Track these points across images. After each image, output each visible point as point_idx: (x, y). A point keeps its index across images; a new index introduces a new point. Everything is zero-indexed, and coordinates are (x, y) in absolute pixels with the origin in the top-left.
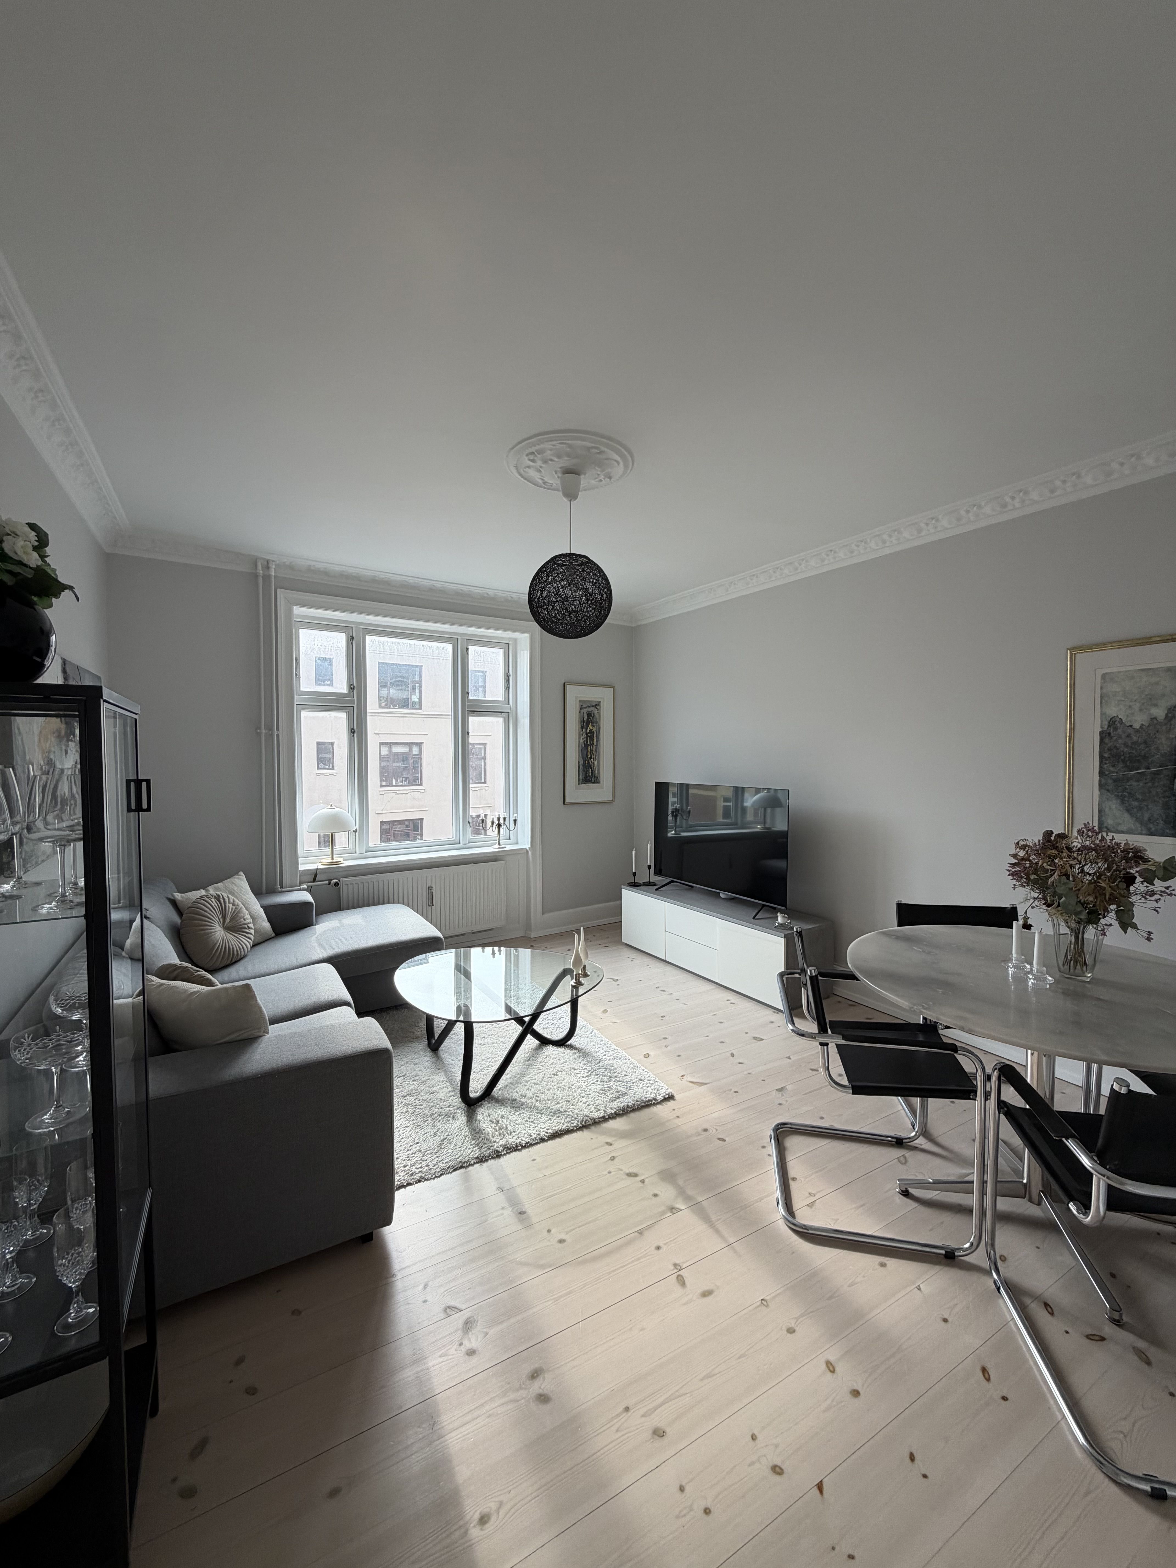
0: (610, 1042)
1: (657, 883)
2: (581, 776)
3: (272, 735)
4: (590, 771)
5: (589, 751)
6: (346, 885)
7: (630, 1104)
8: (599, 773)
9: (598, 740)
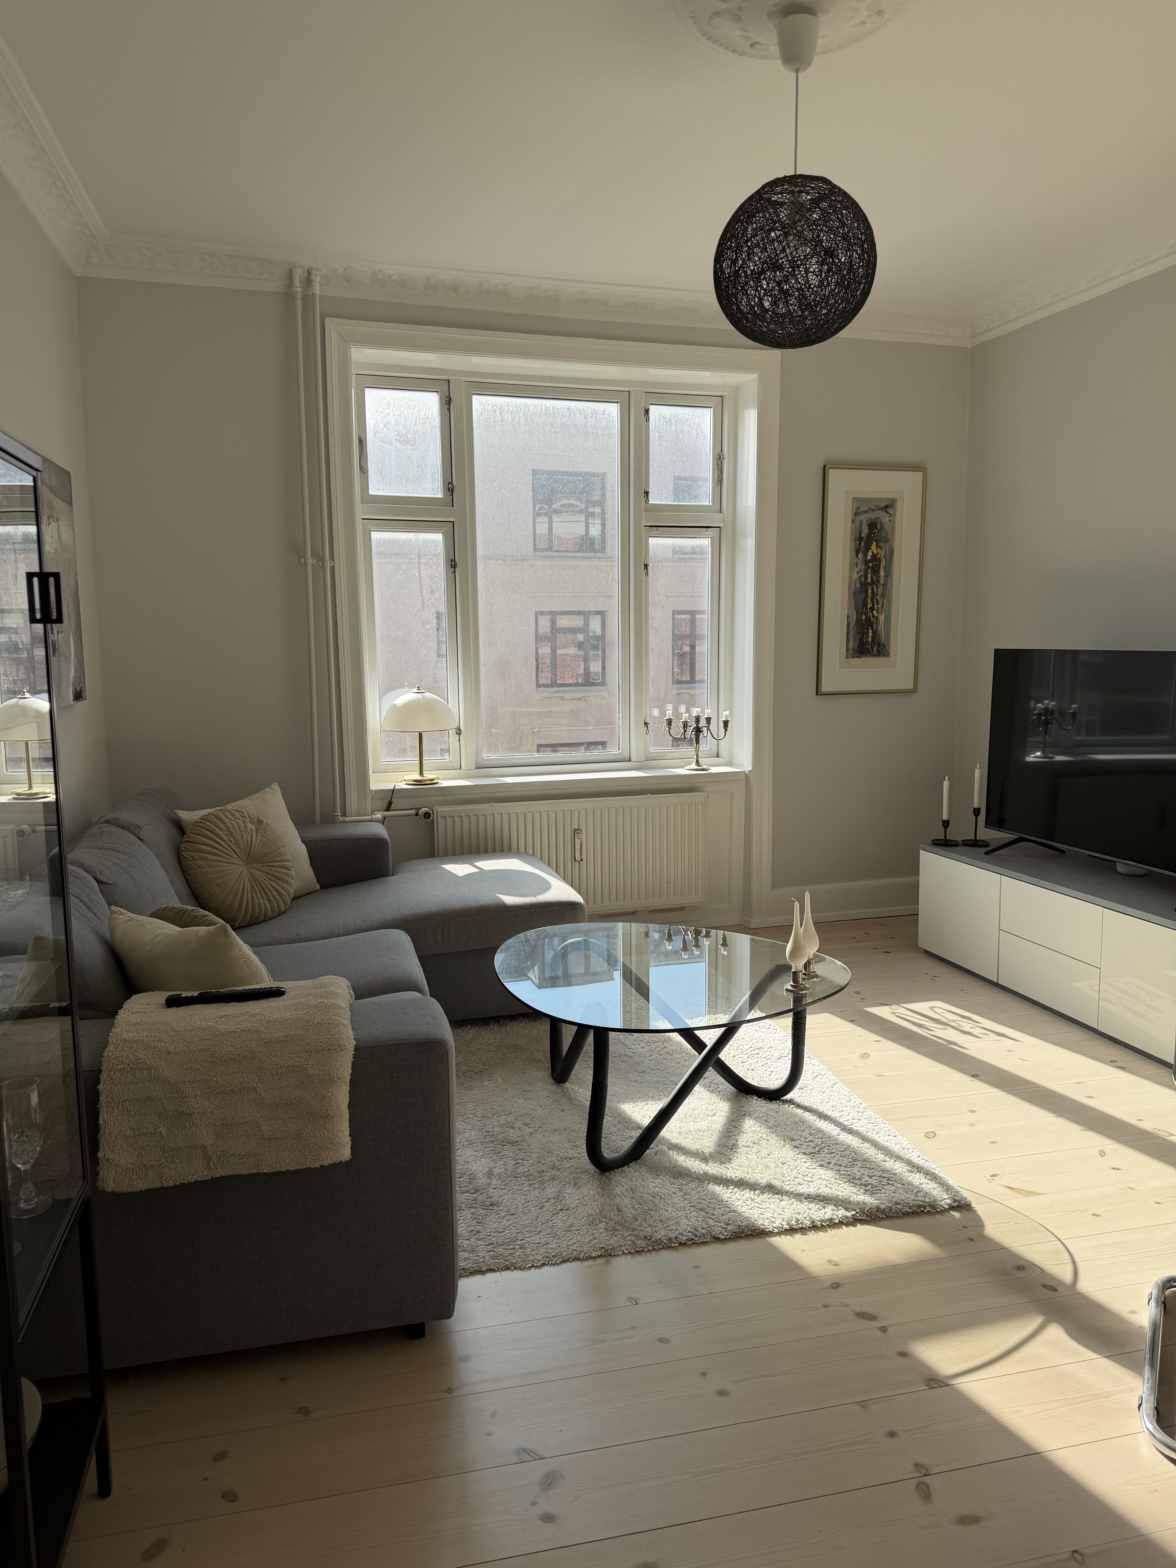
2: (851, 643)
3: (323, 568)
4: (870, 634)
5: (870, 595)
6: (442, 817)
7: (882, 1206)
8: (888, 637)
9: (889, 574)
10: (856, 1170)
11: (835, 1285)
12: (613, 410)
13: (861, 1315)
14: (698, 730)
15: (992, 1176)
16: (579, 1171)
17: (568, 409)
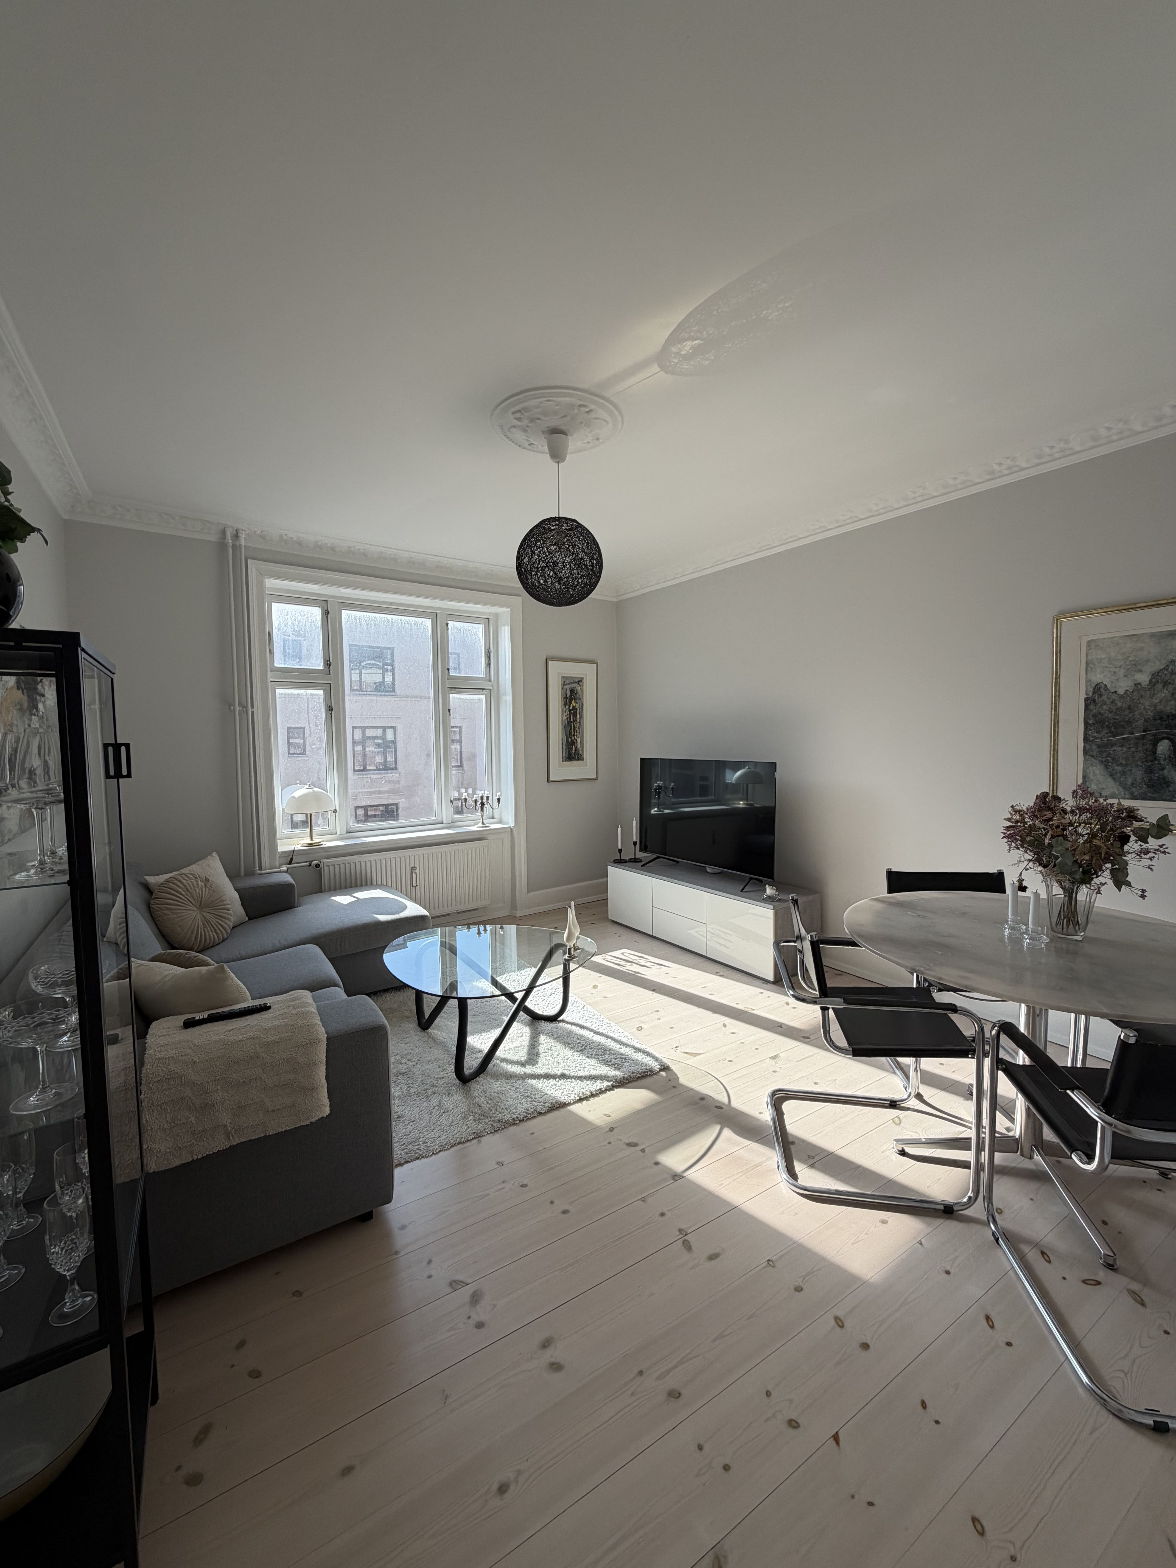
0: (602, 1017)
1: (643, 859)
2: (564, 754)
3: (246, 712)
4: (574, 749)
5: (573, 728)
6: (327, 866)
7: (626, 1076)
8: (582, 750)
9: (581, 717)
10: (607, 1056)
11: (611, 1129)
12: (428, 623)
13: (629, 1145)
14: (483, 804)
15: (676, 1047)
16: (450, 1085)
17: (401, 620)
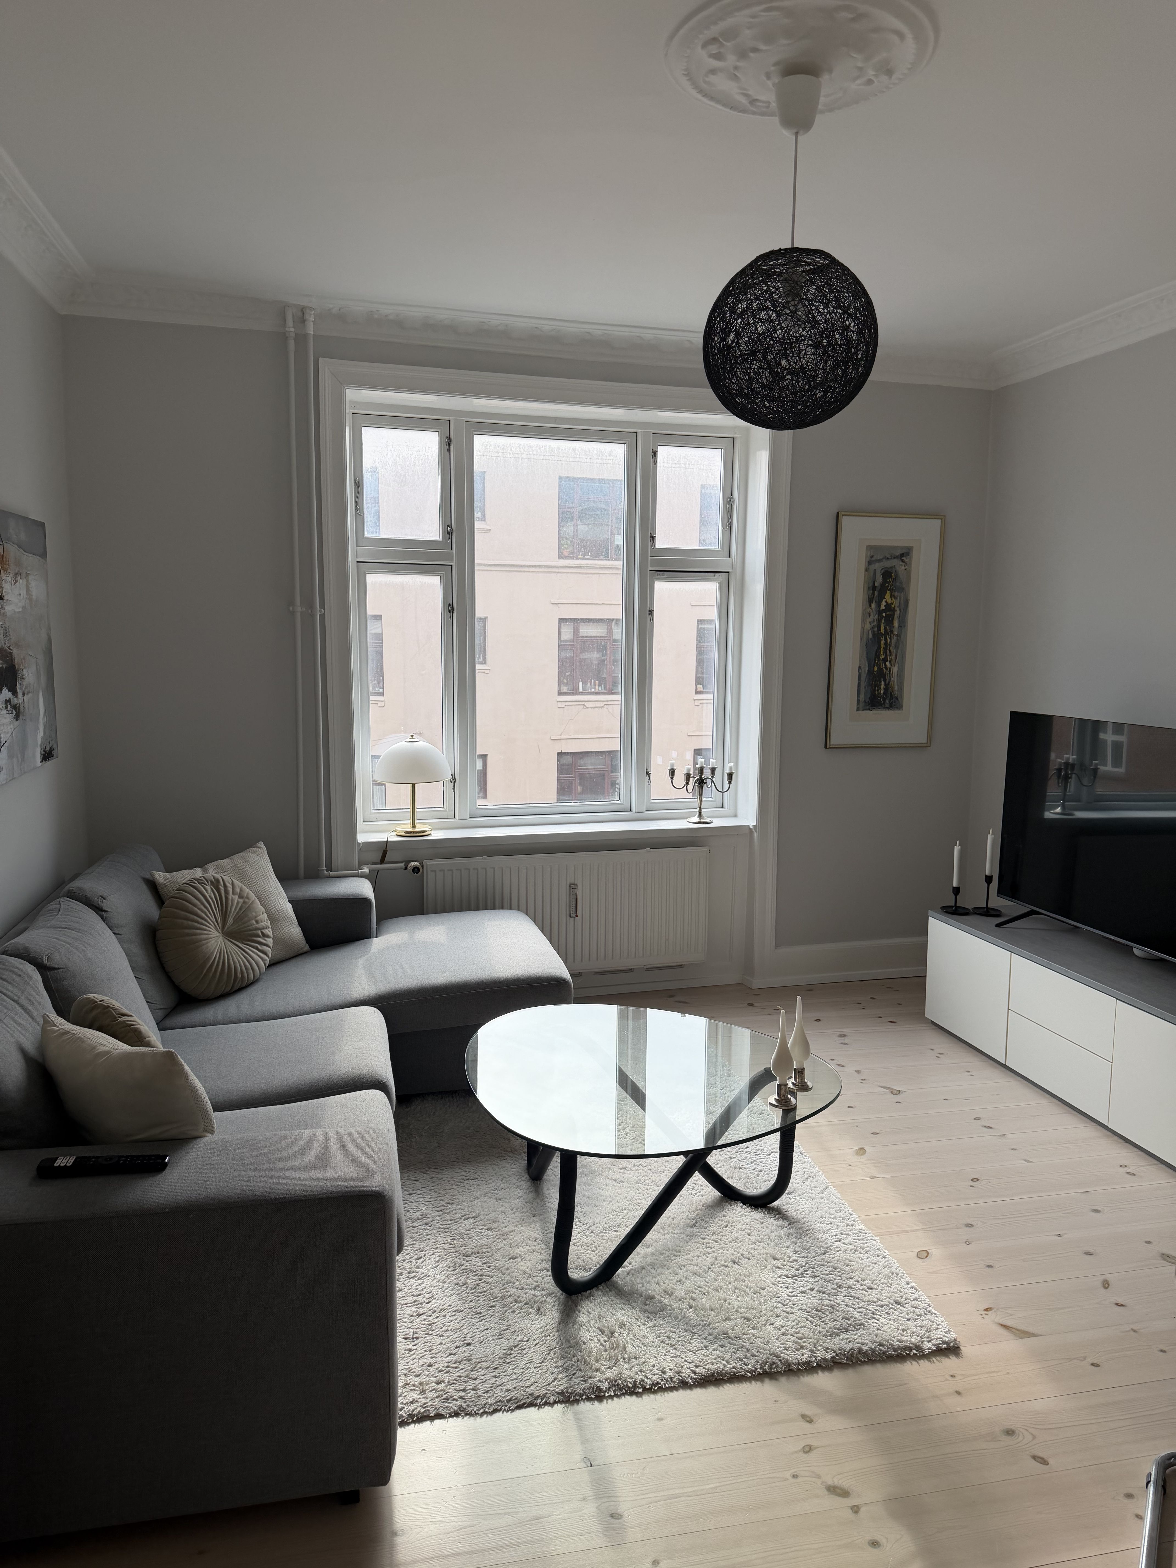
1: (1001, 911)
2: (862, 696)
3: (312, 616)
4: (883, 686)
5: (883, 646)
6: (432, 871)
7: (865, 1348)
8: (901, 689)
9: (903, 624)
11: (807, 1449)
12: (619, 451)
13: (834, 1490)
14: (701, 782)
15: (986, 1310)
